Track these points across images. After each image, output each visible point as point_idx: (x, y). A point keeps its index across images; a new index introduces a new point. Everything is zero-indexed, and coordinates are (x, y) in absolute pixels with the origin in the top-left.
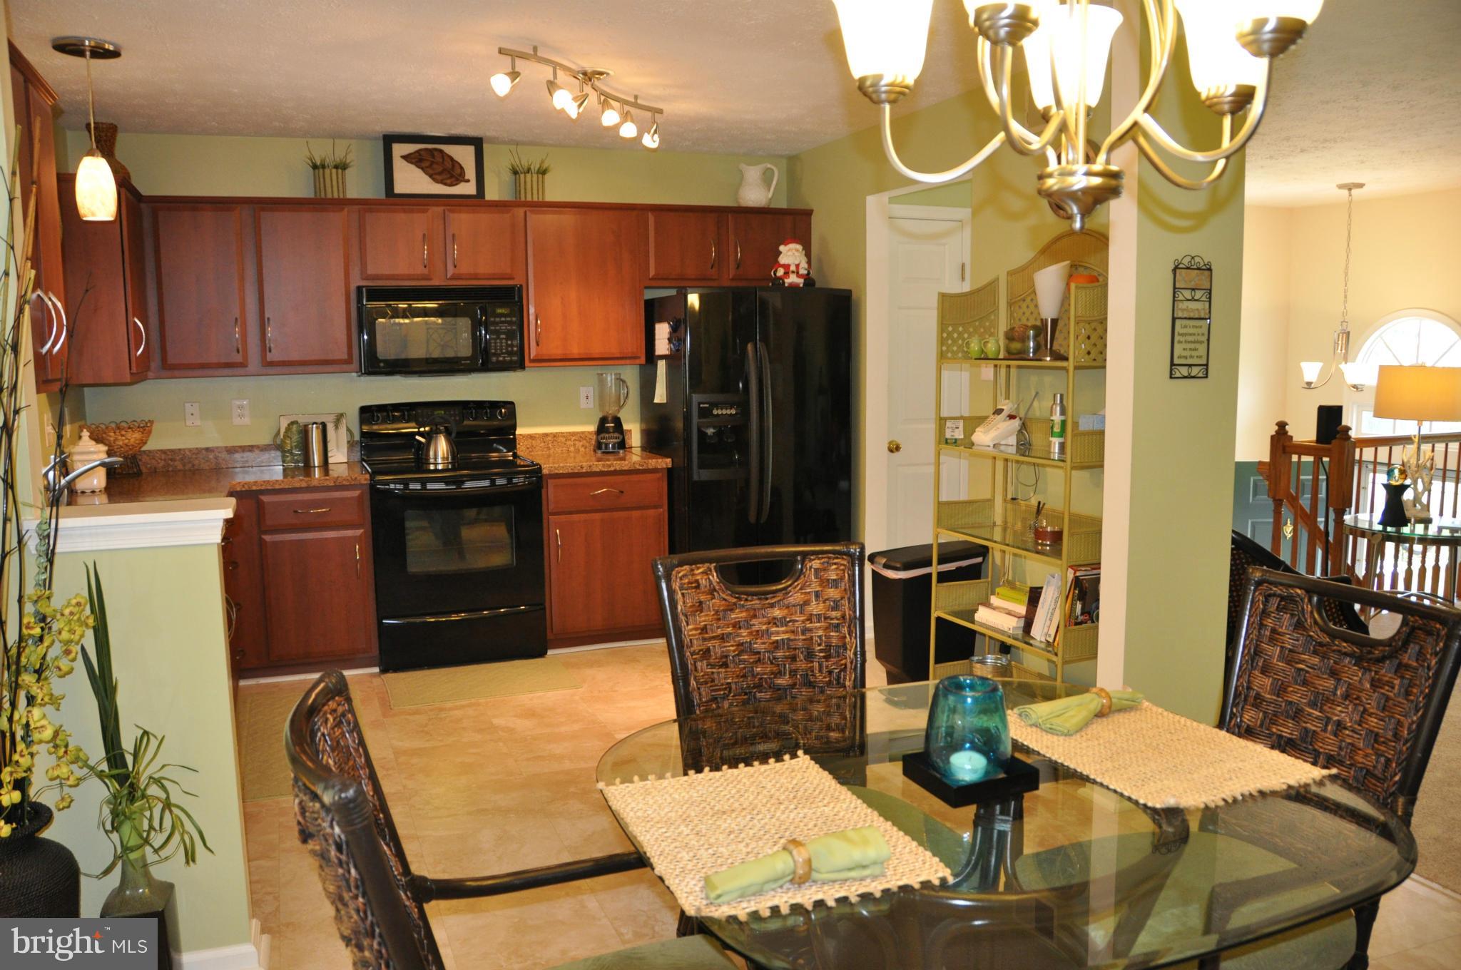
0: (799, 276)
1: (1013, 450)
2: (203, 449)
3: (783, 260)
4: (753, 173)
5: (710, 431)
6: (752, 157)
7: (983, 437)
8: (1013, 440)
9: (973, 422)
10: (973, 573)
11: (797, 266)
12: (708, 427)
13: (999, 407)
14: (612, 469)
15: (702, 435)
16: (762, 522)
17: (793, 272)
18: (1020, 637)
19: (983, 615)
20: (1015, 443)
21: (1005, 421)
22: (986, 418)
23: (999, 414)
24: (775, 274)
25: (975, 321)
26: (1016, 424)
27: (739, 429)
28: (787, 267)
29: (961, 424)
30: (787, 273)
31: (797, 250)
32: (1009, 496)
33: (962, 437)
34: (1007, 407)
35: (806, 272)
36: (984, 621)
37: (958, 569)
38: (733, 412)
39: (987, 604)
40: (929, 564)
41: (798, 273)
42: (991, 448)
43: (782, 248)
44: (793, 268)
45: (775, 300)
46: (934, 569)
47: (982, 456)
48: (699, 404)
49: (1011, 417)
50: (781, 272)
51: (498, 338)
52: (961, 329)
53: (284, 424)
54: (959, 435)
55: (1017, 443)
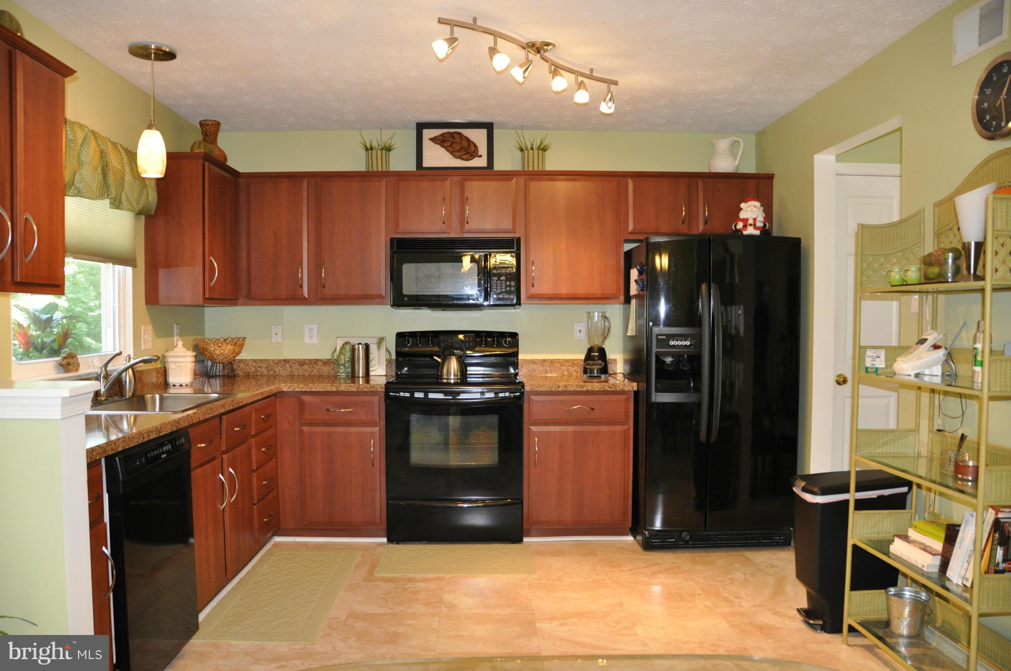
0: (756, 228)
1: (938, 380)
2: (282, 360)
3: (742, 215)
4: (723, 145)
5: (669, 360)
6: (722, 130)
7: (906, 367)
8: (938, 370)
9: (895, 352)
10: (898, 503)
11: (755, 220)
12: (667, 354)
13: (924, 337)
14: (585, 389)
15: (660, 362)
16: (712, 441)
17: (751, 225)
18: (936, 576)
19: (898, 547)
20: (940, 373)
21: (928, 351)
22: (910, 347)
23: (922, 344)
24: (735, 227)
25: (899, 252)
26: (941, 353)
27: (695, 358)
28: (745, 221)
29: (882, 353)
30: (745, 226)
31: (755, 207)
32: (936, 428)
33: (883, 366)
34: (932, 337)
35: (762, 225)
36: (899, 554)
37: (881, 497)
38: (688, 343)
39: (905, 538)
40: (847, 490)
41: (755, 225)
42: (912, 378)
43: (743, 205)
44: (751, 221)
45: (737, 249)
46: (852, 496)
47: (906, 386)
48: (657, 335)
49: (936, 347)
50: (740, 225)
51: (499, 279)
52: (882, 260)
53: (340, 344)
54: (880, 364)
55: (943, 374)
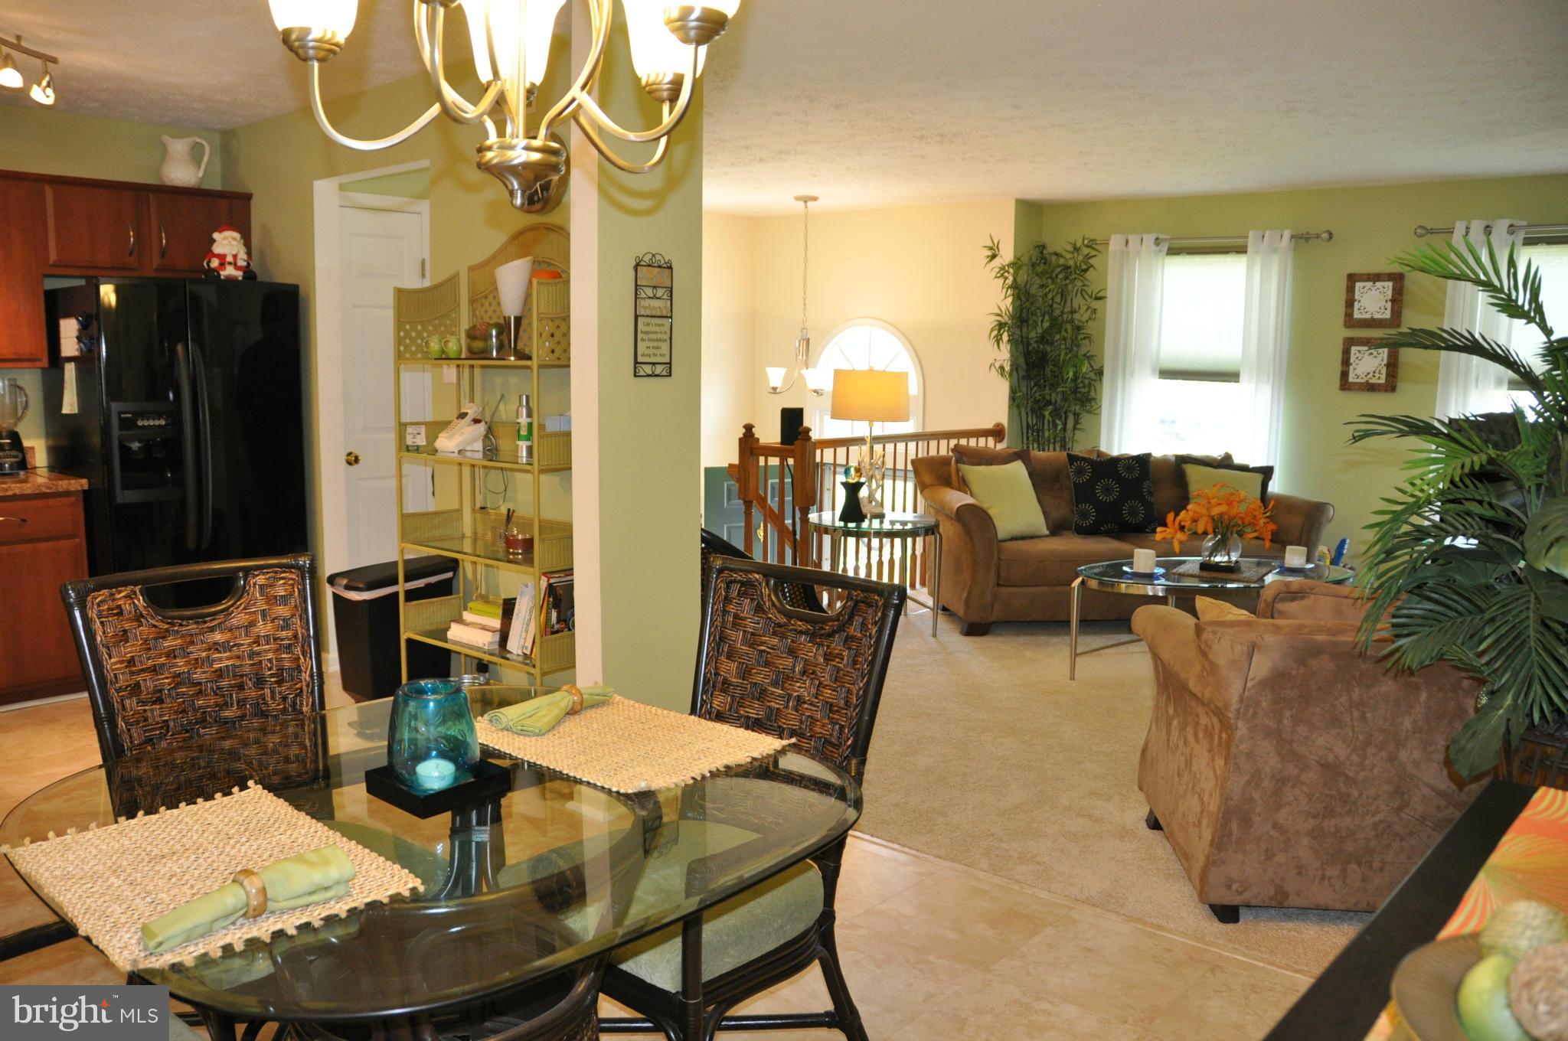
0: (237, 268)
1: (480, 455)
3: (217, 249)
4: (179, 147)
5: (135, 445)
6: (179, 128)
7: (447, 443)
8: (479, 446)
9: (436, 428)
10: (444, 589)
11: (235, 257)
12: (133, 440)
13: (463, 411)
15: (125, 450)
16: (203, 547)
17: (230, 263)
18: (497, 652)
19: (457, 633)
20: (481, 449)
21: (469, 425)
22: (449, 422)
23: (463, 418)
24: (208, 265)
25: (435, 319)
26: (481, 428)
27: (170, 442)
28: (222, 258)
29: (423, 429)
30: (222, 265)
31: (234, 239)
32: (478, 505)
33: (425, 443)
34: (472, 411)
35: (245, 264)
36: (457, 639)
37: (428, 585)
38: (163, 422)
39: (460, 620)
40: (395, 582)
41: (235, 264)
42: (456, 455)
43: (216, 235)
44: (229, 259)
45: (209, 295)
46: (401, 588)
47: (449, 462)
48: (120, 413)
49: (476, 421)
50: (215, 263)
52: (419, 327)
54: (421, 441)
55: (484, 449)
